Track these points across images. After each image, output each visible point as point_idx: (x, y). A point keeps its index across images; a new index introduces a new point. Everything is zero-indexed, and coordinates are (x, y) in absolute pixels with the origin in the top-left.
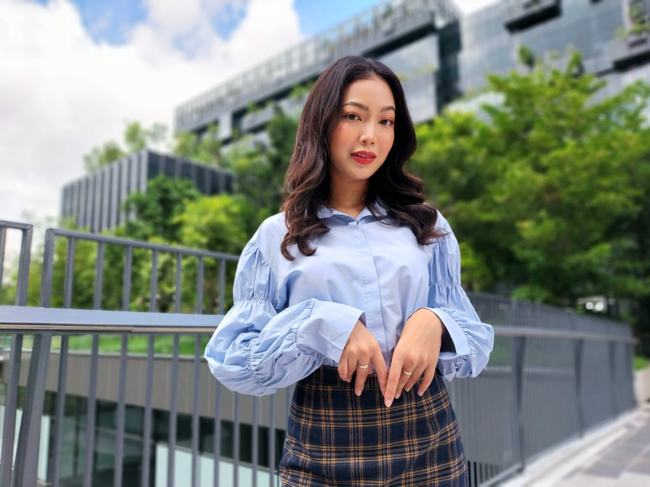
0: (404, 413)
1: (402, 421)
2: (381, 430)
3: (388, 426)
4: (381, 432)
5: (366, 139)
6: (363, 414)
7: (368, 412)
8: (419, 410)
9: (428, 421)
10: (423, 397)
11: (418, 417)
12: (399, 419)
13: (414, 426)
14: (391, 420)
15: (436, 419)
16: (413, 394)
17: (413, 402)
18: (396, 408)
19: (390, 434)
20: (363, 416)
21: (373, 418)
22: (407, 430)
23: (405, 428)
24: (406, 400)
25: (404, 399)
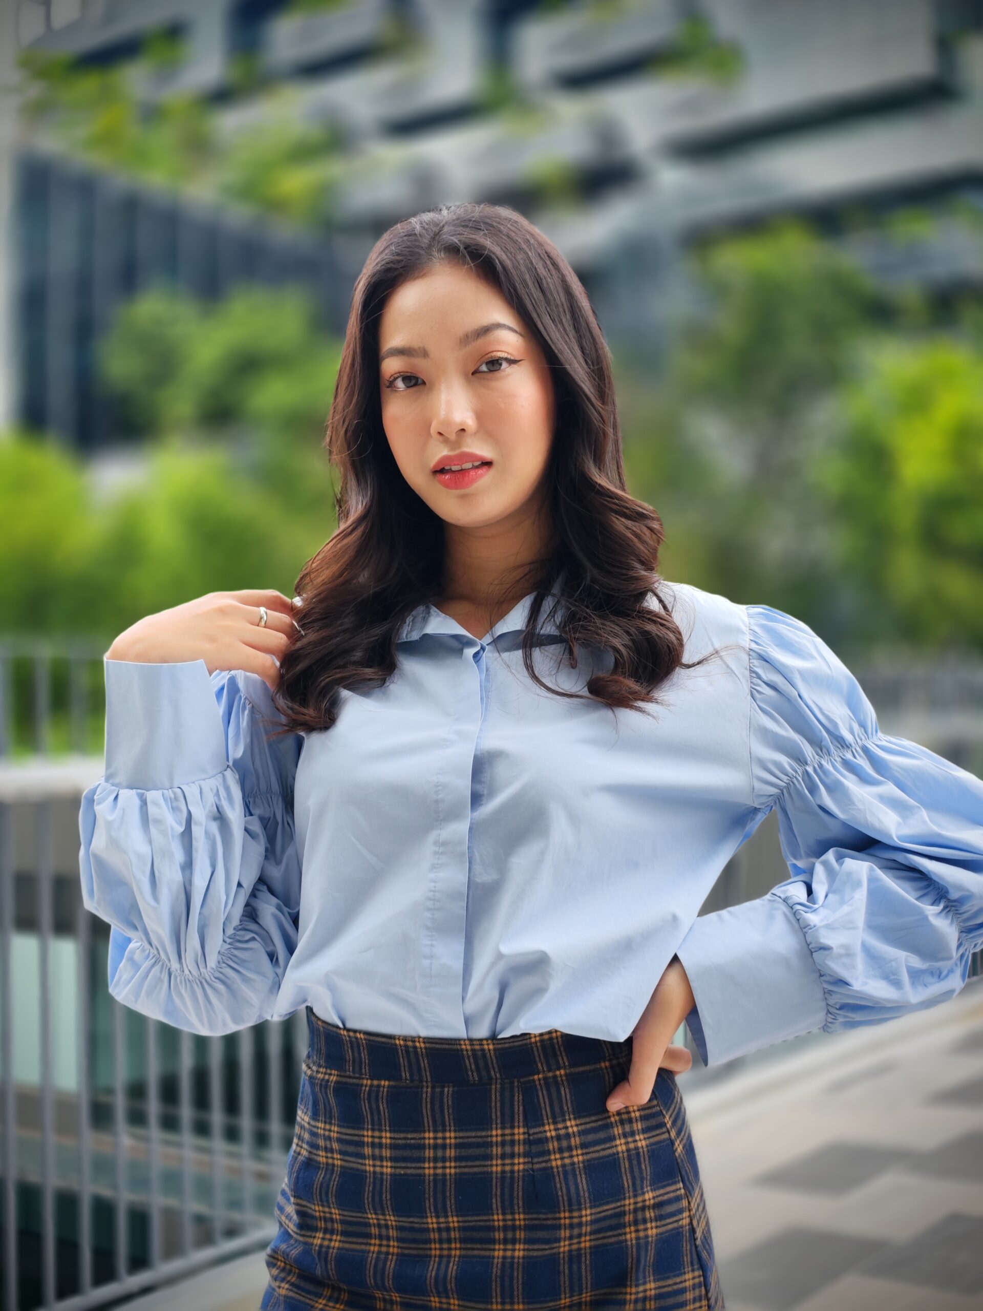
0: (492, 1151)
1: (485, 1169)
2: (432, 1184)
3: (448, 1177)
4: (431, 1189)
6: (393, 1141)
7: (406, 1139)
8: (535, 1149)
9: (557, 1178)
10: (548, 1119)
11: (530, 1166)
12: (477, 1163)
13: (518, 1185)
14: (458, 1164)
15: (583, 1176)
16: (519, 1109)
17: (519, 1127)
18: (473, 1136)
19: (453, 1197)
20: (393, 1147)
21: (415, 1154)
22: (499, 1194)
23: (494, 1187)
24: (499, 1121)
25: (494, 1117)
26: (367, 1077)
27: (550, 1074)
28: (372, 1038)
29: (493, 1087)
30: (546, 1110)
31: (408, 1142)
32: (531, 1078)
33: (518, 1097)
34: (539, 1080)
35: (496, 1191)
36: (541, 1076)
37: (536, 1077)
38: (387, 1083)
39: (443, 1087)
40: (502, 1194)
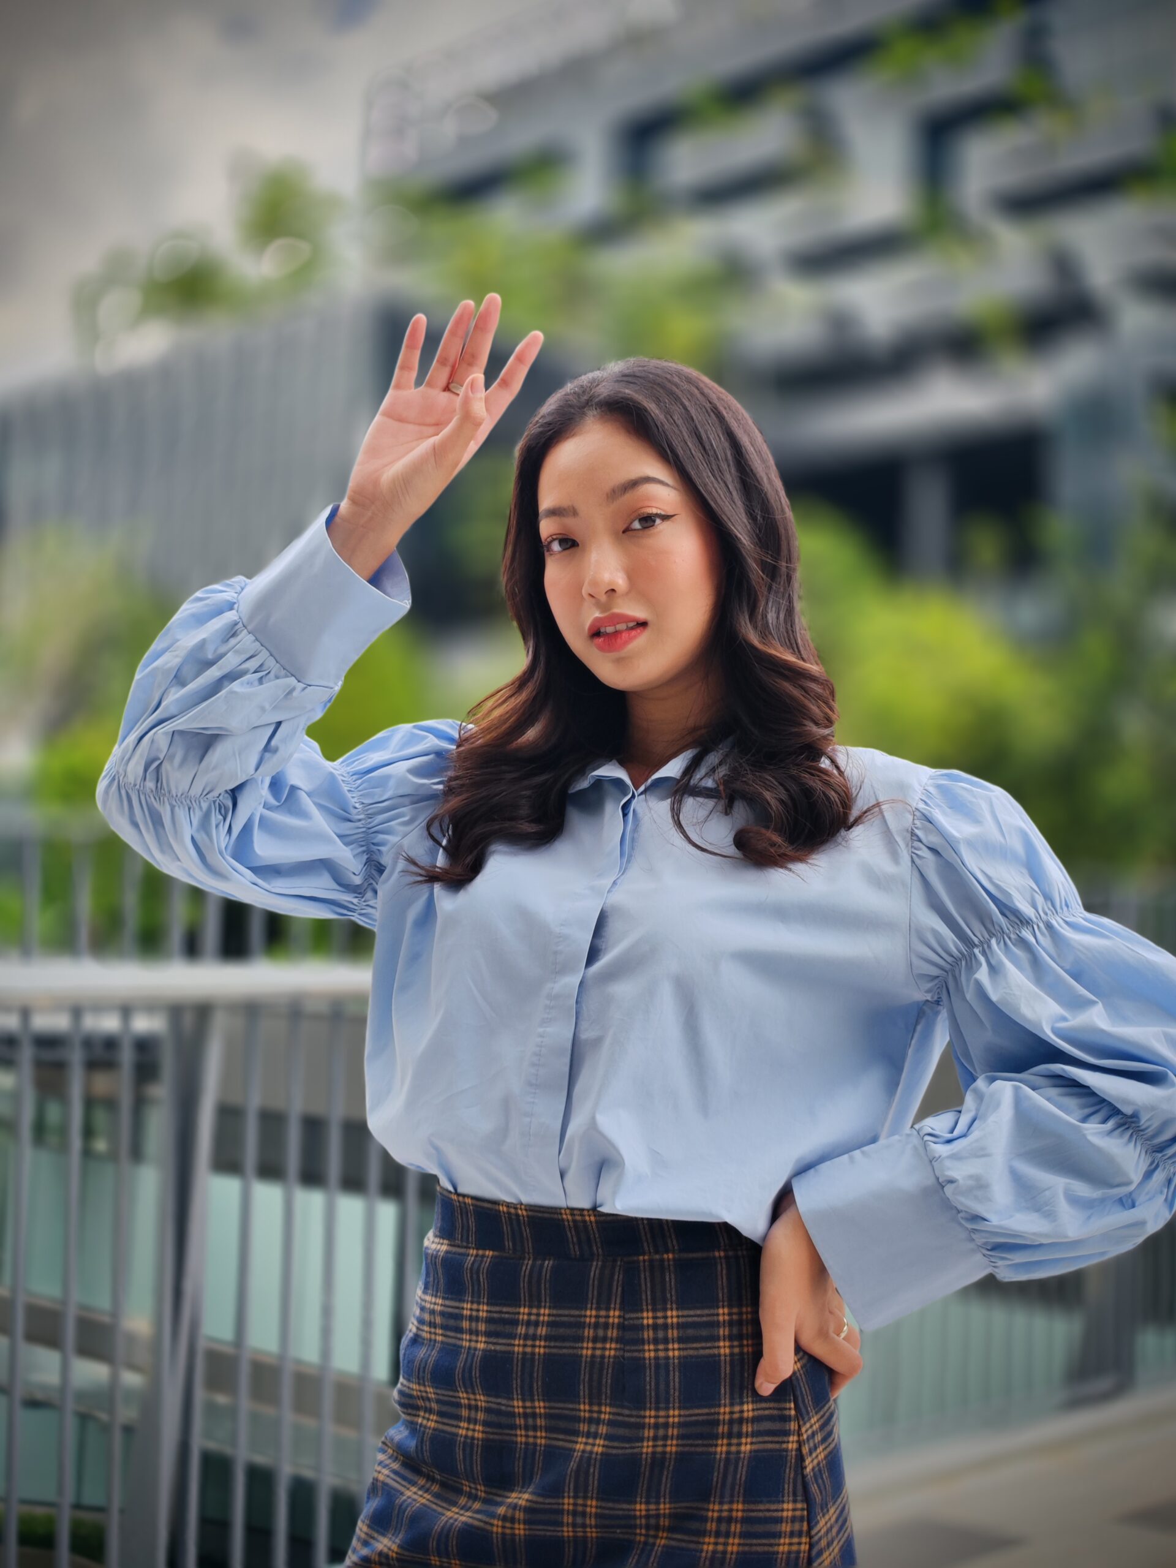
0: (584, 1332)
1: (575, 1351)
2: (520, 1363)
3: (537, 1357)
4: (519, 1369)
6: (489, 1315)
7: (501, 1312)
8: (629, 1335)
9: (648, 1371)
10: (647, 1305)
11: (621, 1353)
12: (567, 1344)
13: (607, 1373)
14: (547, 1344)
15: (677, 1373)
16: (617, 1290)
17: (615, 1309)
18: (567, 1314)
19: (540, 1379)
20: (489, 1321)
21: (508, 1329)
22: (587, 1379)
23: (583, 1372)
24: (594, 1301)
25: (590, 1296)
26: (473, 1245)
27: (656, 1257)
28: (479, 1203)
29: (595, 1263)
30: (646, 1295)
31: (503, 1315)
32: (635, 1258)
33: (618, 1277)
34: (644, 1261)
35: (584, 1376)
36: (646, 1257)
37: (641, 1258)
38: (491, 1253)
39: (544, 1260)
40: (591, 1379)
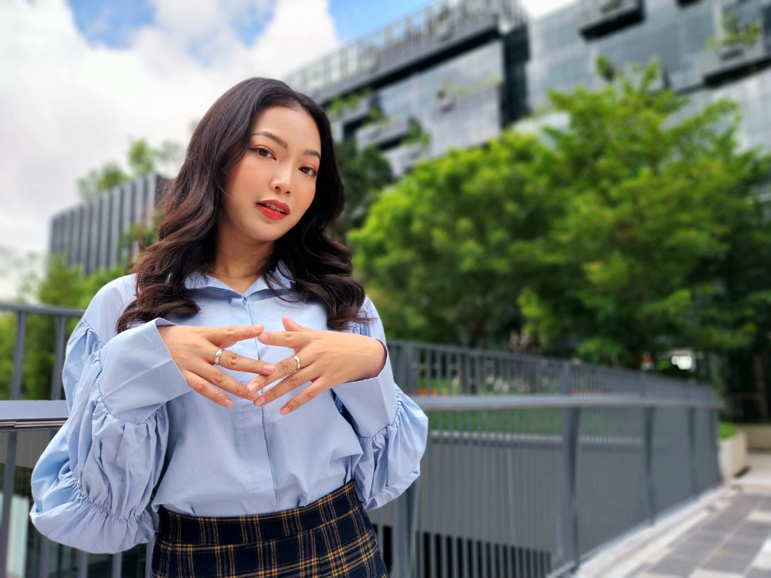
0: (300, 575)
5: (281, 184)
8: (323, 569)
10: (329, 550)
16: (312, 547)
17: (314, 557)
18: (290, 568)
24: (303, 556)
25: (300, 554)
27: (328, 523)
29: (299, 536)
30: (328, 545)
32: (319, 527)
33: (312, 540)
34: (323, 527)
36: (323, 525)
37: (321, 526)
38: (233, 546)
39: (270, 541)
